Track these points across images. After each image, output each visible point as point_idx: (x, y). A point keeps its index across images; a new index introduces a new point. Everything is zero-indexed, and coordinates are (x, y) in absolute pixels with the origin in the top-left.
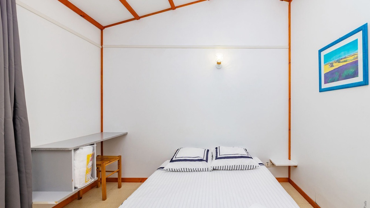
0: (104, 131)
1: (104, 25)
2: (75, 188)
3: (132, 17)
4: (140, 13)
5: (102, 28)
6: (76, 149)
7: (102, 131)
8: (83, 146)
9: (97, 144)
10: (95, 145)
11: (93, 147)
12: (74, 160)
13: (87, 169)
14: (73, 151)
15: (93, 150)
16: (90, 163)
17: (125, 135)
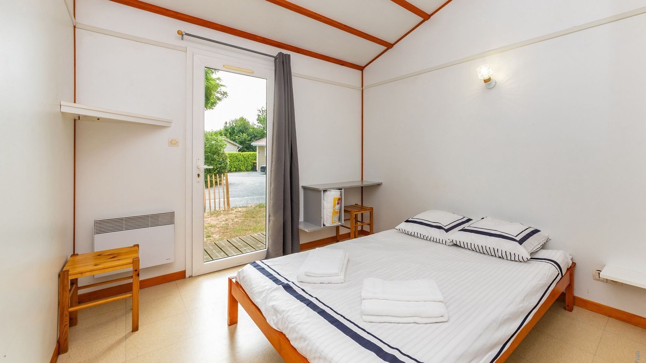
0: (364, 180)
1: (363, 65)
2: (324, 225)
3: (384, 48)
4: (391, 40)
5: (361, 68)
6: (325, 191)
7: (362, 179)
8: (331, 189)
9: (344, 189)
10: (343, 190)
11: (341, 192)
12: (323, 199)
13: (334, 211)
14: (322, 192)
15: (341, 195)
16: (338, 207)
17: (379, 185)
